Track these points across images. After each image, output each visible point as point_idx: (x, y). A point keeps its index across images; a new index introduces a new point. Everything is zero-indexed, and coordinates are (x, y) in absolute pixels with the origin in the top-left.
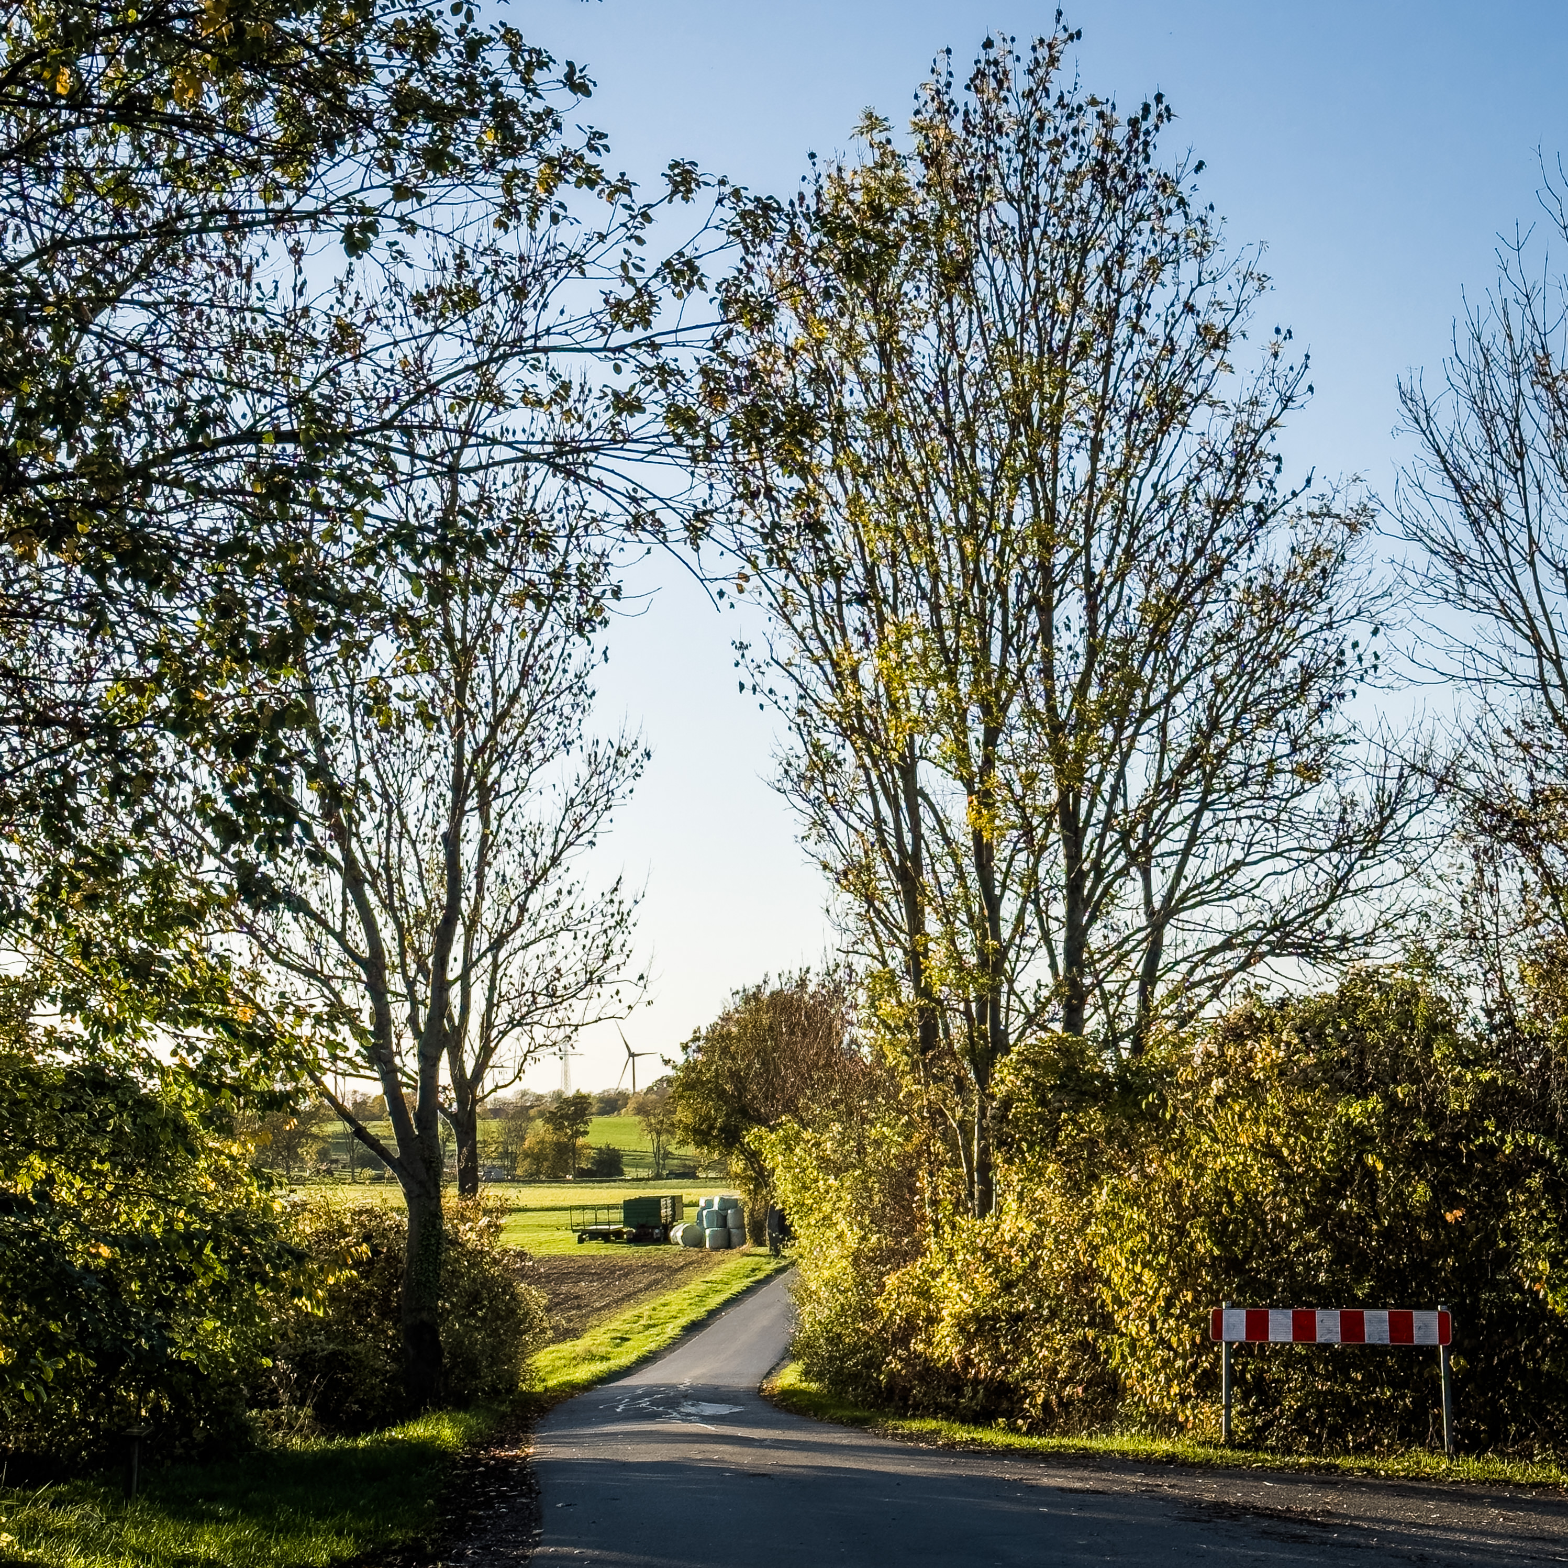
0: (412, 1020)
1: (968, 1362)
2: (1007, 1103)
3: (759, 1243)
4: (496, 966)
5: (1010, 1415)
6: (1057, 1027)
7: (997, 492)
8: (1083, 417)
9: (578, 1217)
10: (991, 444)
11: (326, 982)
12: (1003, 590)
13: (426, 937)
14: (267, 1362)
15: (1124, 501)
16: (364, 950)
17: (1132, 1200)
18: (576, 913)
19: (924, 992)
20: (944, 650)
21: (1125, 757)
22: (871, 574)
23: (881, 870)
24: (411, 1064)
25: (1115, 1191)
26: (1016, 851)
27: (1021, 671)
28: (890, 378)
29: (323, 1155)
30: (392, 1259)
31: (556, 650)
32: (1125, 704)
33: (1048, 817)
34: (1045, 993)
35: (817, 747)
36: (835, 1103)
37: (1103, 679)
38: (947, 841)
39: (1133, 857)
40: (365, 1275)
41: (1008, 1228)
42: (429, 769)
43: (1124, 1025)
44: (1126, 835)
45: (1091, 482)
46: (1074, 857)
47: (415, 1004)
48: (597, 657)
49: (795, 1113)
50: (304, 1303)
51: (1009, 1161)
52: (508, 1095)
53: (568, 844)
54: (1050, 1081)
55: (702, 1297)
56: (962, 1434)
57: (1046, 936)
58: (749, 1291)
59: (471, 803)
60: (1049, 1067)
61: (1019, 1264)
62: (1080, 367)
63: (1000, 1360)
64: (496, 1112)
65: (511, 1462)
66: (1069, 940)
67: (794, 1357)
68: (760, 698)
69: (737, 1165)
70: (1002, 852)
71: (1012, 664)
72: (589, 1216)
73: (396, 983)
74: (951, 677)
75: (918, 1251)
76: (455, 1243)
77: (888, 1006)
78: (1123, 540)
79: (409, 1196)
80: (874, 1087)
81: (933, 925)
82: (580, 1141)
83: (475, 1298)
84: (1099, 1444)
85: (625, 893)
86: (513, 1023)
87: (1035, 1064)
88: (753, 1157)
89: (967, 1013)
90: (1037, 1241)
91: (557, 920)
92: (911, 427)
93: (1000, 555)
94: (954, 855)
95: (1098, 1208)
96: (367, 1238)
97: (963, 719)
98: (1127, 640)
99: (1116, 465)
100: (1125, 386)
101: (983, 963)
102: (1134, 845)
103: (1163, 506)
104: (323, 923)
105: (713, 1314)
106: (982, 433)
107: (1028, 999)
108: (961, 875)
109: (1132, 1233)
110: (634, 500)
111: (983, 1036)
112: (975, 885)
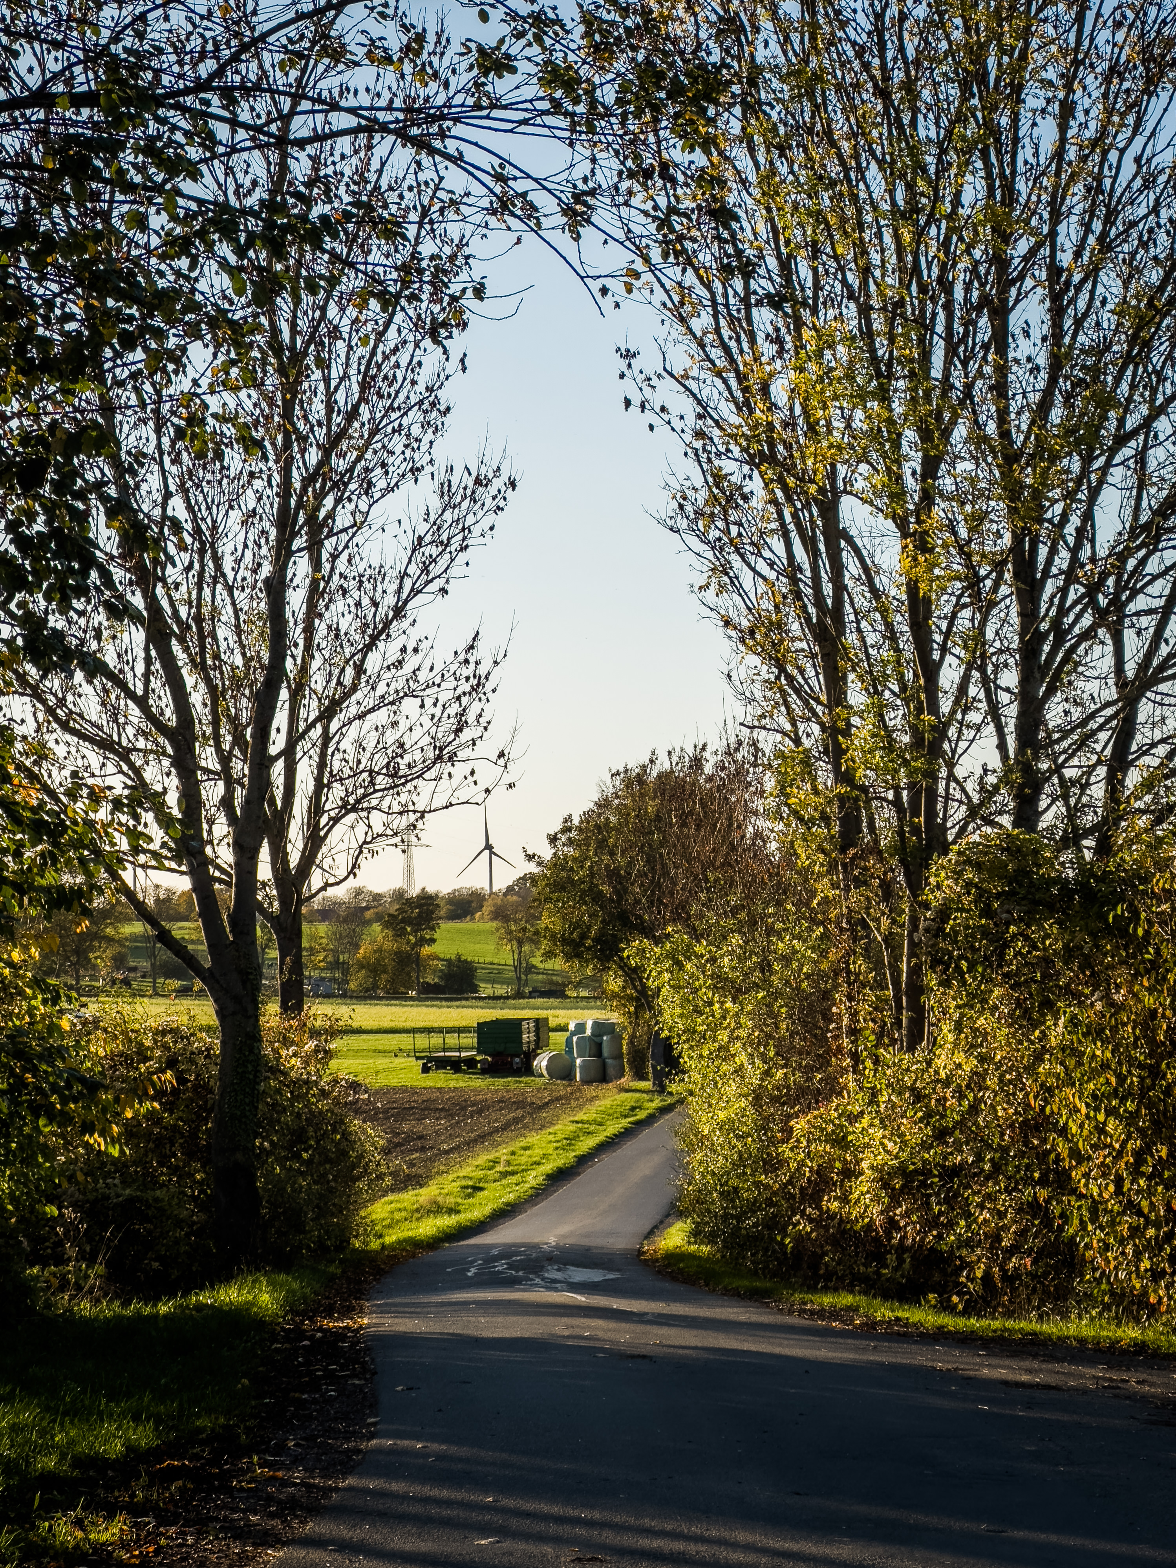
0: (227, 803)
1: (892, 1224)
2: (944, 914)
3: (640, 1076)
4: (326, 738)
5: (944, 1291)
6: (1006, 820)
7: (943, 167)
8: (1051, 74)
9: (422, 1041)
10: (937, 108)
11: (124, 754)
12: (947, 287)
13: (244, 703)
14: (52, 1210)
15: (1099, 178)
16: (170, 716)
17: (1095, 1032)
18: (423, 676)
19: (845, 777)
20: (874, 360)
21: (1094, 493)
22: (786, 266)
23: (795, 627)
24: (225, 855)
25: (1073, 1022)
26: (959, 607)
27: (969, 387)
28: (814, 26)
29: (119, 962)
30: (202, 1088)
31: (404, 358)
32: (1095, 429)
33: (999, 566)
34: (992, 779)
35: (719, 477)
36: (735, 911)
37: (1068, 397)
38: (875, 593)
39: (1101, 615)
40: (169, 1107)
41: (942, 1062)
42: (250, 500)
43: (1088, 820)
44: (1093, 589)
45: (1059, 154)
46: (1029, 615)
47: (230, 783)
48: (453, 365)
49: (686, 921)
50: (96, 1140)
51: (945, 983)
52: (339, 893)
53: (415, 592)
54: (996, 887)
55: (572, 1140)
56: (884, 1312)
57: (994, 710)
58: (626, 1134)
59: (299, 542)
60: (995, 870)
61: (955, 1109)
62: (1049, 12)
63: (931, 1223)
64: (326, 913)
65: (340, 1335)
66: (1022, 715)
67: (681, 1214)
68: (650, 417)
69: (614, 983)
70: (944, 606)
71: (958, 379)
72: (436, 1040)
73: (208, 758)
74: (884, 396)
75: (833, 1089)
76: (277, 1071)
77: (801, 793)
78: (1097, 226)
79: (220, 1013)
80: (783, 890)
81: (856, 696)
82: (426, 950)
83: (298, 1137)
84: (1051, 1328)
85: (484, 652)
86: (346, 808)
87: (978, 867)
88: (633, 975)
89: (897, 803)
90: (977, 1080)
91: (400, 684)
92: (839, 87)
93: (945, 245)
94: (884, 611)
95: (1054, 1042)
96: (171, 1063)
97: (896, 445)
98: (1100, 349)
99: (1090, 133)
100: (1103, 36)
101: (918, 742)
102: (1103, 601)
103: (1149, 183)
104: (122, 685)
105: (583, 1160)
106: (926, 94)
107: (971, 786)
108: (892, 636)
109: (1094, 1074)
110: (502, 179)
111: (916, 830)
112: (908, 649)
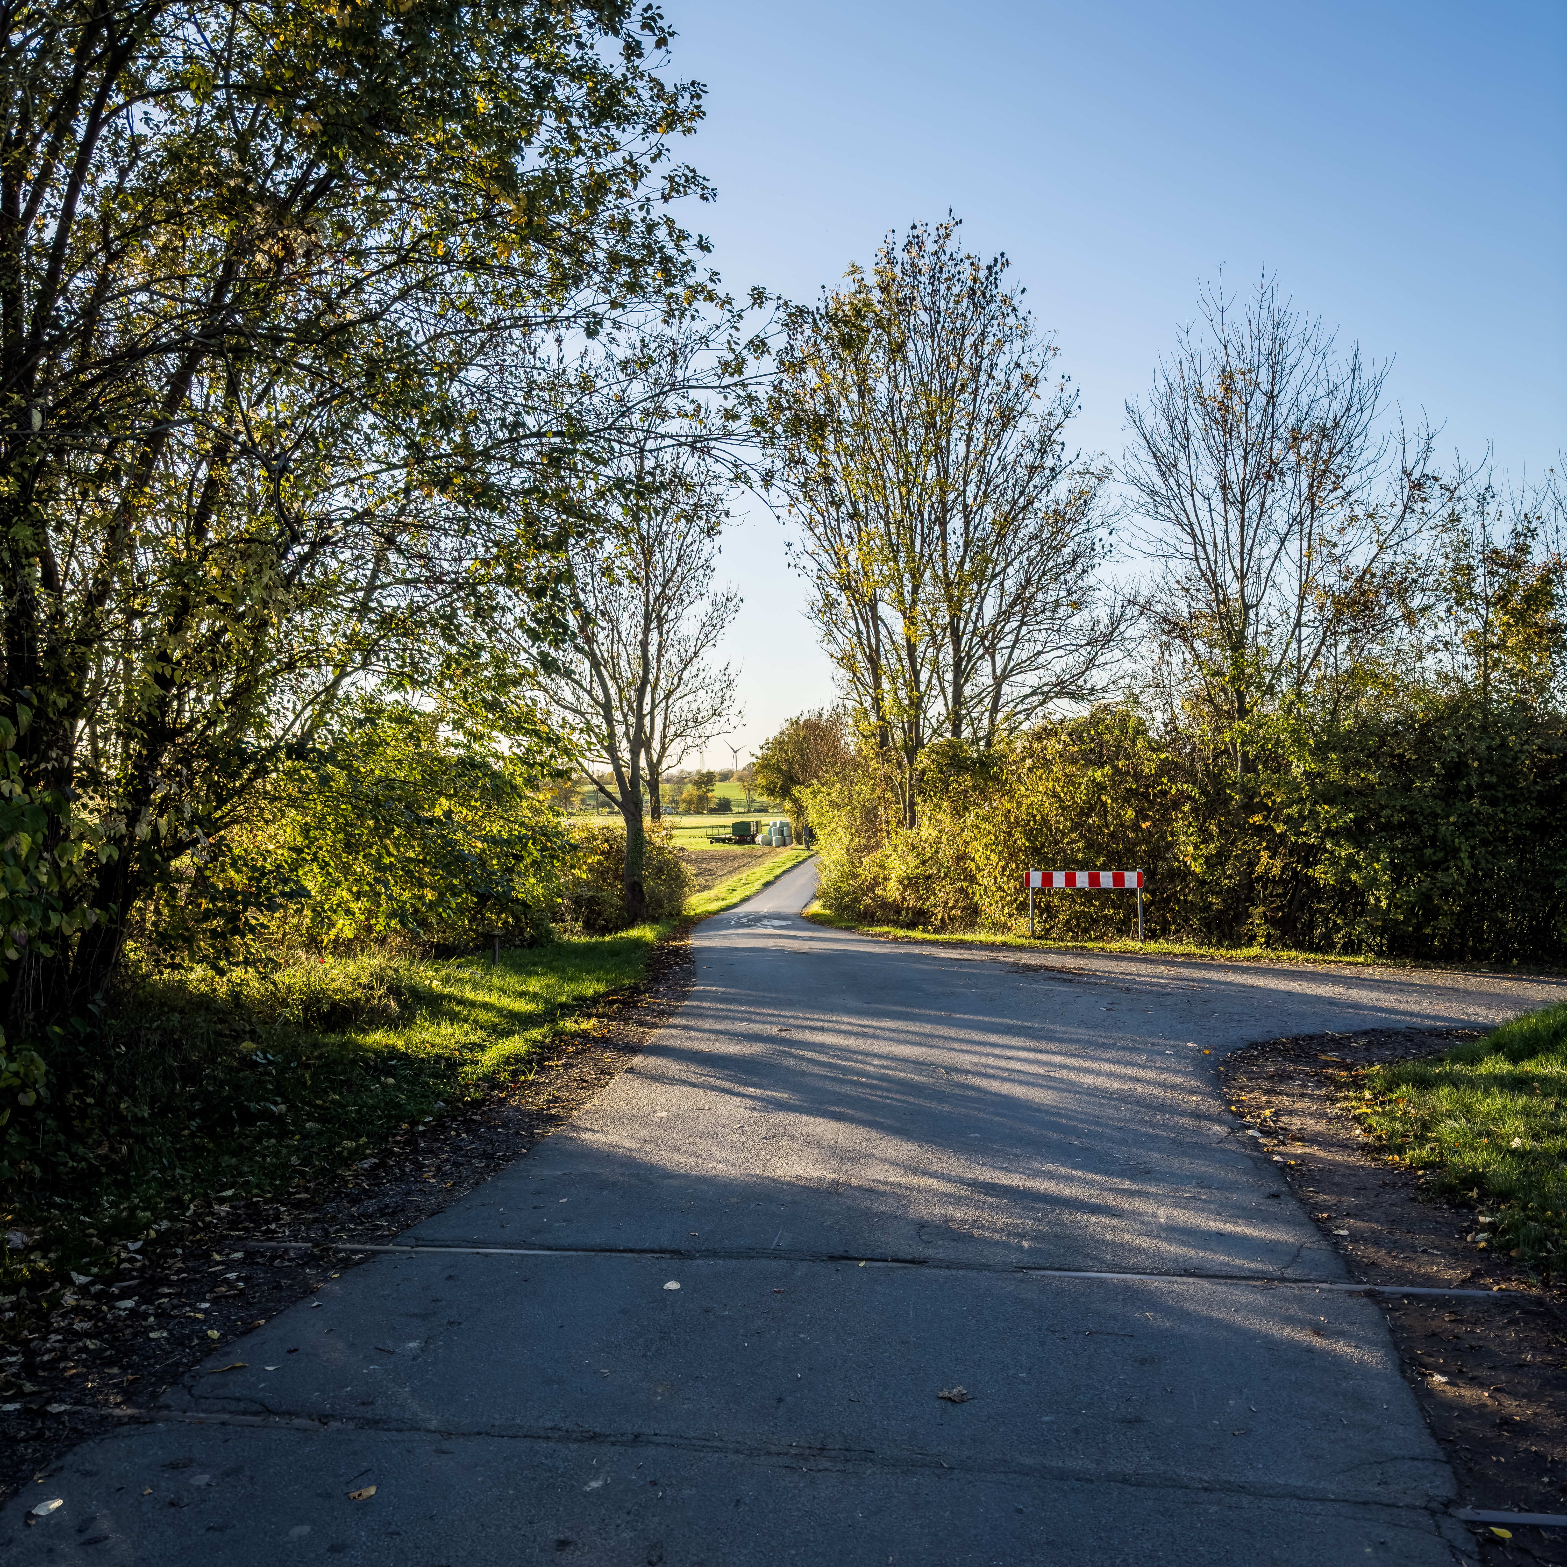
0: (626, 734)
1: (904, 899)
2: (923, 773)
3: (800, 843)
4: (667, 707)
5: (924, 924)
6: (948, 735)
7: (919, 464)
8: (963, 423)
9: (710, 831)
10: (916, 438)
11: (583, 714)
12: (922, 514)
13: (632, 693)
14: (559, 900)
15: (983, 467)
16: (602, 699)
17: (986, 819)
18: (707, 680)
19: (882, 718)
20: (892, 545)
21: (983, 599)
22: (854, 505)
23: (860, 657)
24: (626, 756)
25: (977, 815)
26: (928, 647)
27: (931, 555)
28: (864, 404)
29: (583, 801)
30: (619, 851)
31: (695, 547)
32: (983, 572)
33: (944, 630)
34: (942, 718)
35: (827, 596)
36: (837, 774)
37: (972, 559)
38: (893, 643)
39: (986, 649)
40: (606, 859)
41: (924, 833)
42: (632, 608)
43: (981, 734)
44: (983, 638)
45: (967, 457)
46: (957, 650)
47: (627, 726)
48: (716, 550)
49: (818, 779)
50: (576, 872)
51: (925, 801)
52: (674, 772)
53: (702, 646)
54: (945, 761)
55: (772, 870)
56: (901, 933)
57: (943, 690)
58: (794, 867)
59: (653, 625)
60: (944, 754)
61: (929, 852)
62: (961, 397)
63: (920, 898)
64: (668, 781)
65: (680, 948)
66: (955, 691)
67: (818, 898)
68: (798, 571)
69: (788, 805)
70: (921, 648)
71: (926, 551)
72: (715, 831)
73: (618, 715)
74: (895, 560)
75: (879, 845)
76: (649, 843)
77: (864, 725)
78: (983, 487)
79: (627, 821)
80: (856, 766)
81: (886, 685)
82: (710, 794)
83: (660, 870)
84: (969, 937)
85: (731, 670)
86: (676, 735)
87: (937, 753)
88: (796, 801)
89: (903, 728)
90: (938, 840)
91: (697, 684)
92: (875, 430)
93: (920, 496)
94: (897, 650)
95: (969, 823)
96: (607, 841)
97: (901, 580)
98: (984, 540)
99: (979, 448)
100: (985, 406)
101: (911, 704)
102: (987, 643)
103: (1004, 469)
104: (581, 686)
105: (777, 878)
106: (911, 432)
107: (934, 721)
108: (900, 660)
109: (986, 835)
110: (736, 466)
111: (911, 739)
112: (907, 665)
